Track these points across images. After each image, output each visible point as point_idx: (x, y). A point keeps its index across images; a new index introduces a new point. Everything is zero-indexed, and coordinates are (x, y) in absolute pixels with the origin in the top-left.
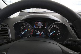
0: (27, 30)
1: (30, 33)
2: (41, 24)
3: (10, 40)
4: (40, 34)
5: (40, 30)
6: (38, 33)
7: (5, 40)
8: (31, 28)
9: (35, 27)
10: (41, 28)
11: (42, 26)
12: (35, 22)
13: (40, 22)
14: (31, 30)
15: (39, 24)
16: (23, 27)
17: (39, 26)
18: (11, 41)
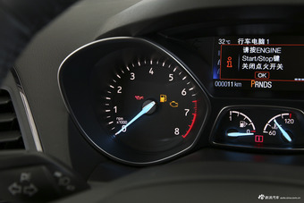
0: (152, 104)
1: (177, 131)
2: (272, 55)
3: (58, 174)
4: (259, 139)
5: (261, 106)
6: (243, 130)
7: (25, 176)
8: (184, 92)
9: (218, 84)
10: (269, 85)
11: (272, 75)
12: (222, 42)
13: (262, 41)
14: (185, 102)
15: (249, 54)
16: (119, 82)
17: (252, 74)
18: (61, 182)
